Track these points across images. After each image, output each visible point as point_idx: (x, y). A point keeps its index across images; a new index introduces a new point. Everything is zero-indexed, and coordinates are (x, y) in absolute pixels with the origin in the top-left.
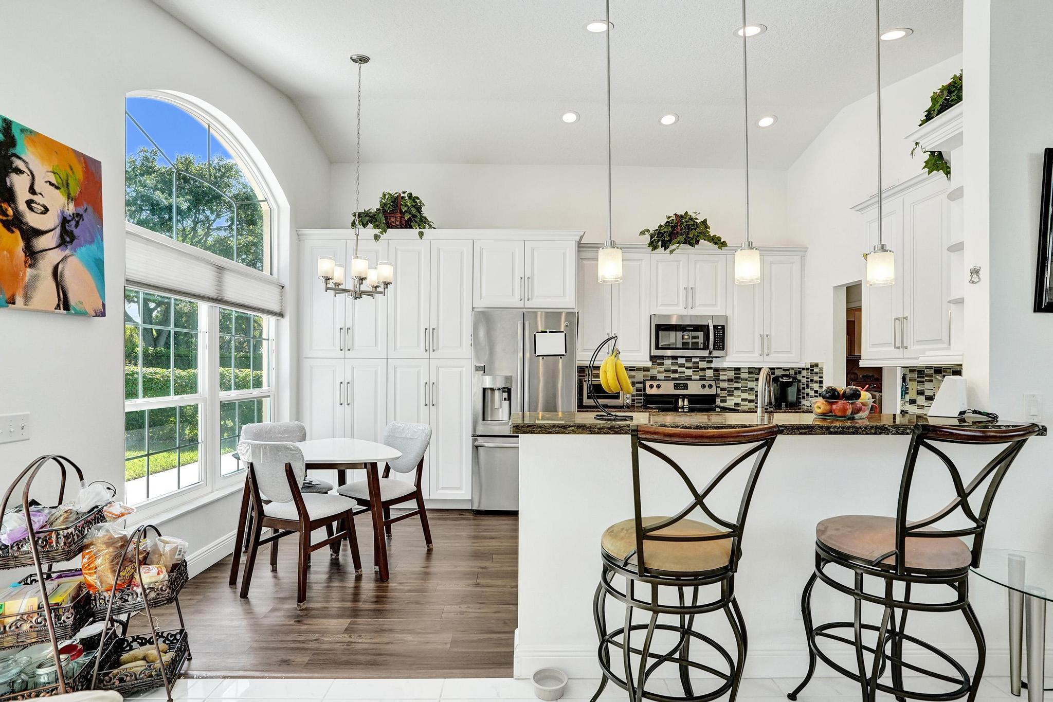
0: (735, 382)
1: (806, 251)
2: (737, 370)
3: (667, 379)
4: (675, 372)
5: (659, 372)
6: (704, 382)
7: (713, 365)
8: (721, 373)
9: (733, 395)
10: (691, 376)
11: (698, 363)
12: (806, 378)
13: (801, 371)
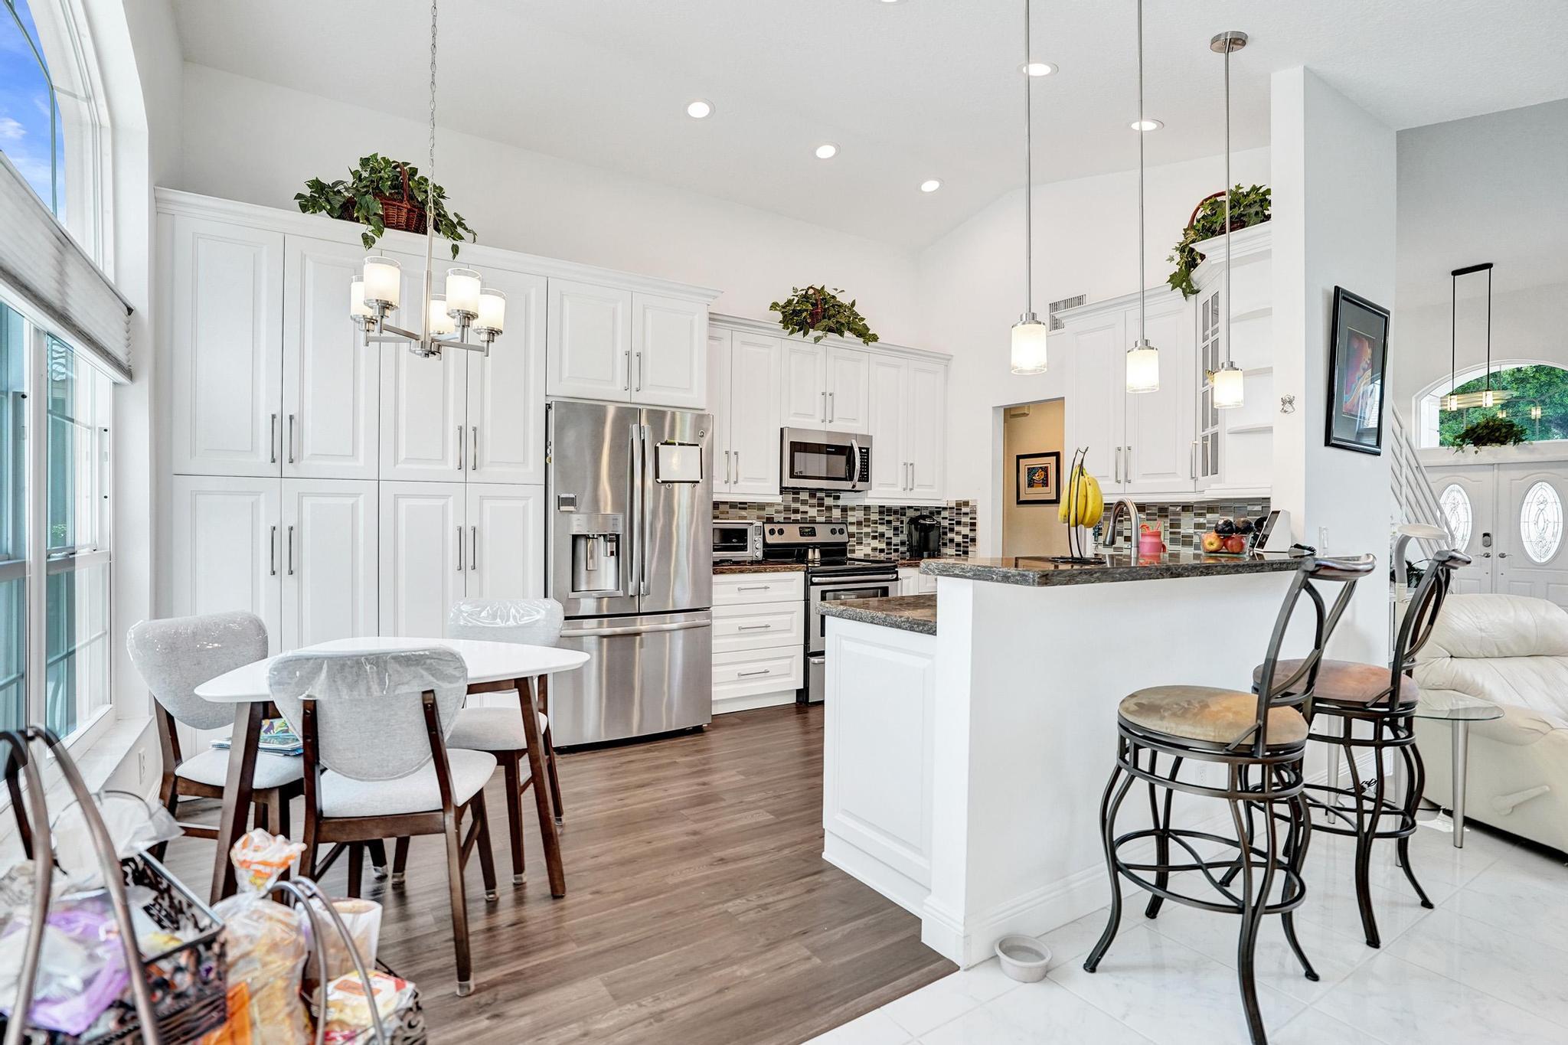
0: (865, 526)
1: (949, 360)
2: (867, 508)
3: (787, 521)
4: (796, 511)
5: (777, 512)
6: (832, 526)
7: (840, 503)
8: (849, 513)
9: (862, 543)
10: (815, 517)
11: (823, 499)
12: (950, 520)
13: (940, 511)
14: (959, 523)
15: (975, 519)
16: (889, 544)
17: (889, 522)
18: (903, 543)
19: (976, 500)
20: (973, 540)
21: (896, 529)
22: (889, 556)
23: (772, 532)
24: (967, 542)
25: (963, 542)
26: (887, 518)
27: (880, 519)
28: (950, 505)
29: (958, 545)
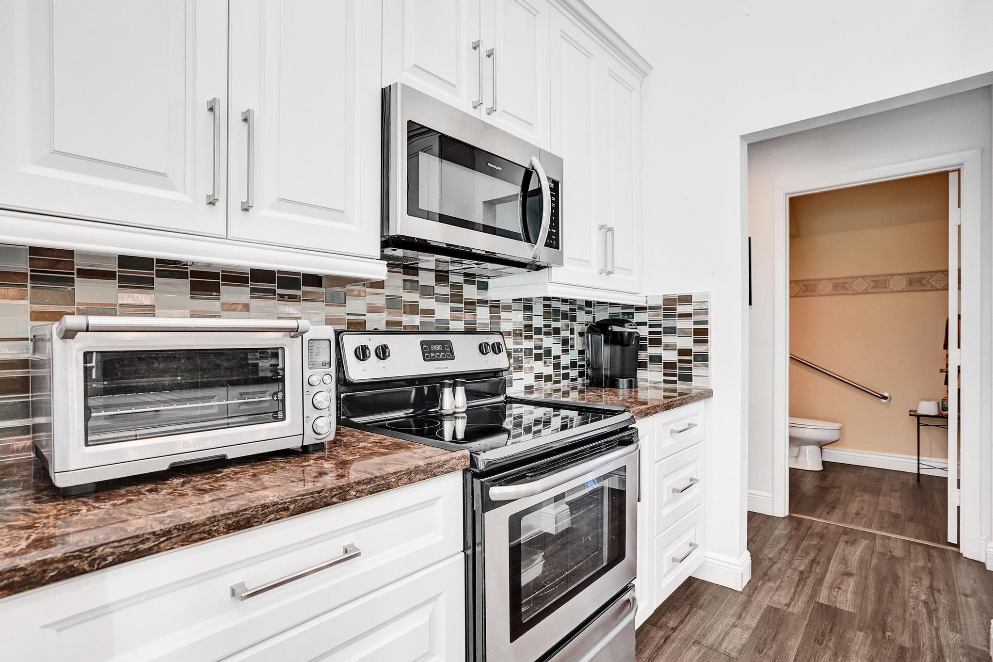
0: (525, 338)
3: (394, 329)
4: (413, 309)
5: (372, 309)
6: (483, 339)
7: (491, 295)
8: (504, 315)
9: (521, 368)
10: (447, 321)
12: (651, 326)
13: (632, 313)
14: (671, 331)
15: (706, 322)
16: (557, 366)
17: (557, 331)
18: (574, 364)
19: (707, 295)
20: (703, 358)
21: (565, 342)
22: (557, 386)
23: (362, 353)
24: (690, 362)
25: (680, 361)
26: (555, 325)
27: (545, 326)
28: (652, 303)
29: (669, 365)
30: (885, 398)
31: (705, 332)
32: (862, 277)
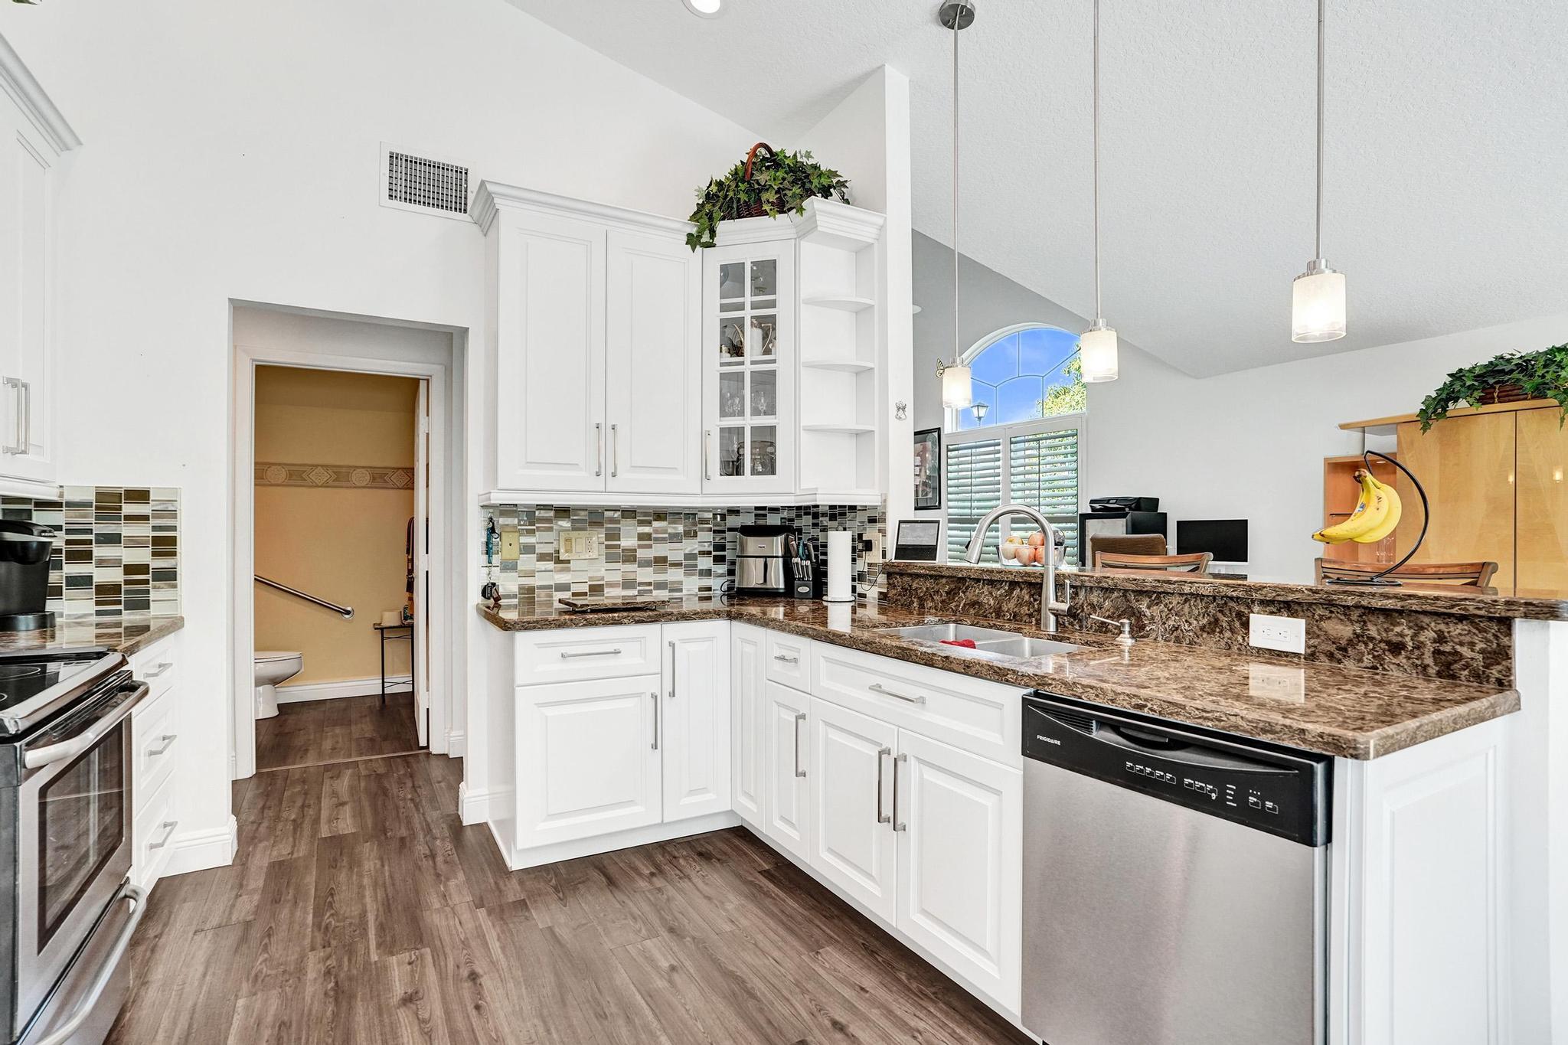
14: (114, 539)
19: (174, 492)
20: (168, 576)
24: (147, 582)
28: (73, 497)
29: (107, 589)
30: (348, 613)
31: (173, 541)
32: (322, 466)
